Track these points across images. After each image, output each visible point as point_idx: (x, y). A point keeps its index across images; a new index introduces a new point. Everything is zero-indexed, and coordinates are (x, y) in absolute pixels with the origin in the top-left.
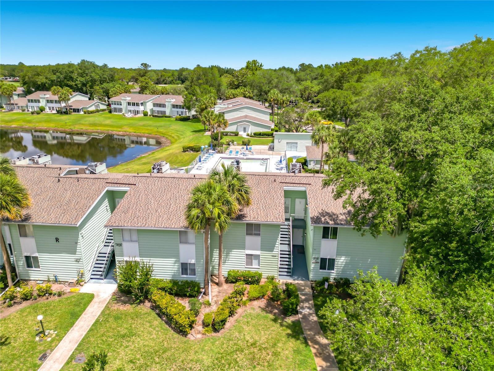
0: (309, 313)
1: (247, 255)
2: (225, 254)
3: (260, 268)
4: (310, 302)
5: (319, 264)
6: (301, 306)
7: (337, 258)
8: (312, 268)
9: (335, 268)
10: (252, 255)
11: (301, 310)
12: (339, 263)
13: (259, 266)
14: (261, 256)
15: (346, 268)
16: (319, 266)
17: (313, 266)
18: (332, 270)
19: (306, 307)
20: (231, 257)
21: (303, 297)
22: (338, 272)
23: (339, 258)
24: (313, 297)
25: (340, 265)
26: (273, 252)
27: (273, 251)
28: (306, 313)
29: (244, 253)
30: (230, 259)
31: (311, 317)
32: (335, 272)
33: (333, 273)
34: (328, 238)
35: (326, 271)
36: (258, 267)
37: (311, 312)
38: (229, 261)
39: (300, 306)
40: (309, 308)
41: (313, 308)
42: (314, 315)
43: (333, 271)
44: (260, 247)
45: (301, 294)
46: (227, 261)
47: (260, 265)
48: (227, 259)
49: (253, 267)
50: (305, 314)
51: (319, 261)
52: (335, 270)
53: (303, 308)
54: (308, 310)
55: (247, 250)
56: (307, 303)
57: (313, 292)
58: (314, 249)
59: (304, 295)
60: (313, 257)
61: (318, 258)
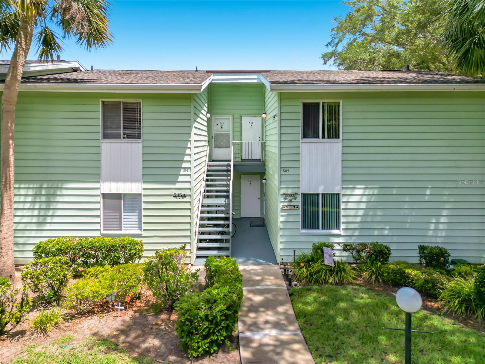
0: (277, 340)
1: (105, 196)
2: (43, 199)
3: (144, 234)
4: (281, 309)
5: (300, 212)
6: (249, 321)
7: (343, 192)
8: (281, 226)
9: (342, 219)
10: (118, 197)
11: (248, 334)
12: (350, 206)
13: (140, 229)
14: (144, 199)
15: (369, 219)
16: (300, 219)
17: (282, 219)
18: (333, 228)
19: (267, 322)
20: (60, 206)
21: (258, 299)
22: (349, 233)
23: (348, 192)
24: (291, 295)
25: (352, 212)
26: (178, 185)
27: (175, 182)
28: (266, 340)
29: (97, 192)
30: (58, 213)
31: (287, 354)
32: (342, 233)
33: (339, 236)
34: (318, 137)
35: (320, 231)
36: (138, 232)
37: (285, 336)
38: (56, 220)
39: (244, 322)
40: (277, 325)
41: (291, 323)
42: (296, 346)
43: (335, 231)
44: (140, 172)
45: (250, 291)
46: (49, 220)
47: (144, 227)
48: (50, 213)
49: (123, 232)
50: (261, 345)
51: (299, 202)
52: (343, 226)
53: (255, 327)
54: (274, 332)
55: (104, 181)
56: (270, 313)
57: (290, 285)
58: (284, 171)
59: (260, 292)
60: (282, 191)
61: (294, 195)
